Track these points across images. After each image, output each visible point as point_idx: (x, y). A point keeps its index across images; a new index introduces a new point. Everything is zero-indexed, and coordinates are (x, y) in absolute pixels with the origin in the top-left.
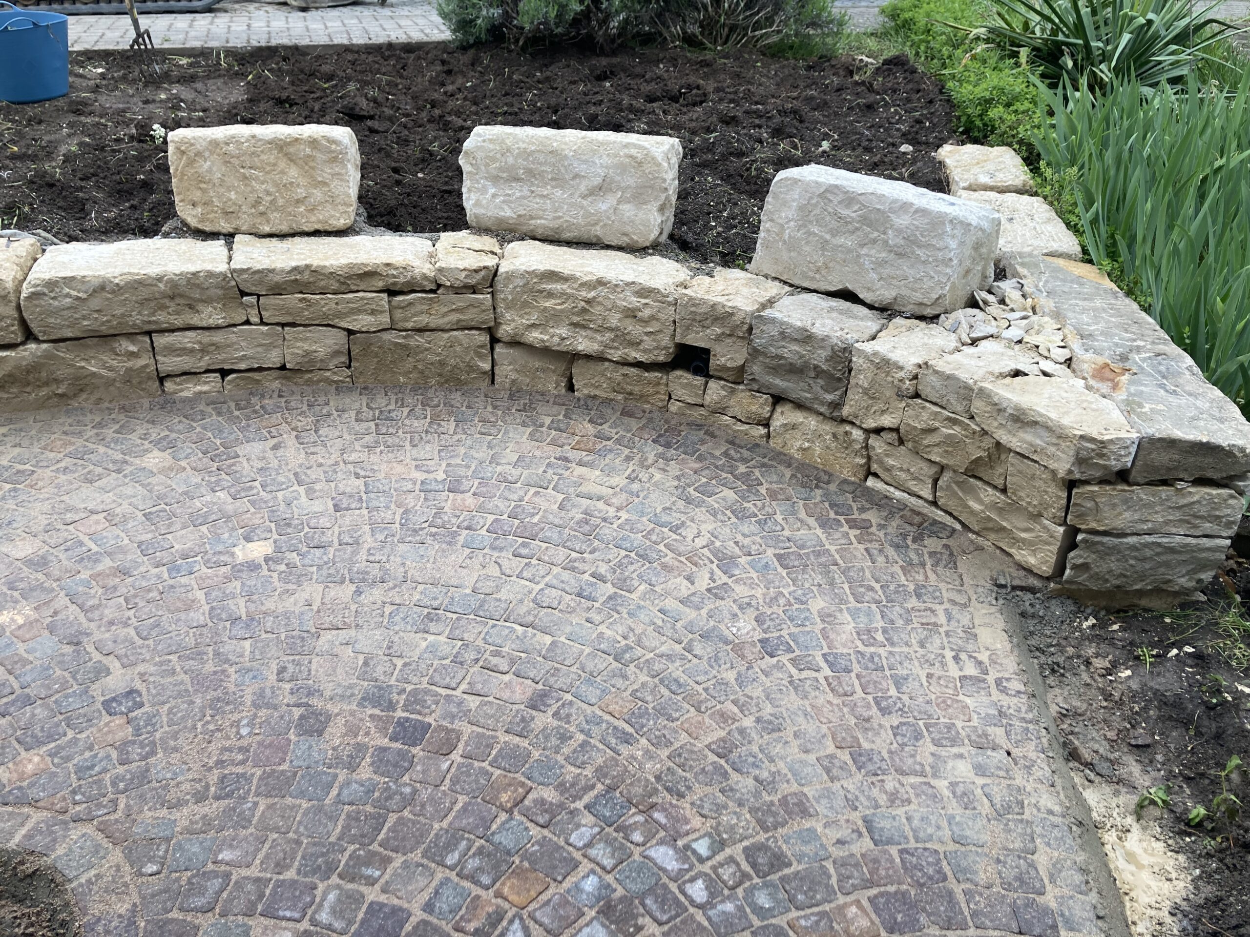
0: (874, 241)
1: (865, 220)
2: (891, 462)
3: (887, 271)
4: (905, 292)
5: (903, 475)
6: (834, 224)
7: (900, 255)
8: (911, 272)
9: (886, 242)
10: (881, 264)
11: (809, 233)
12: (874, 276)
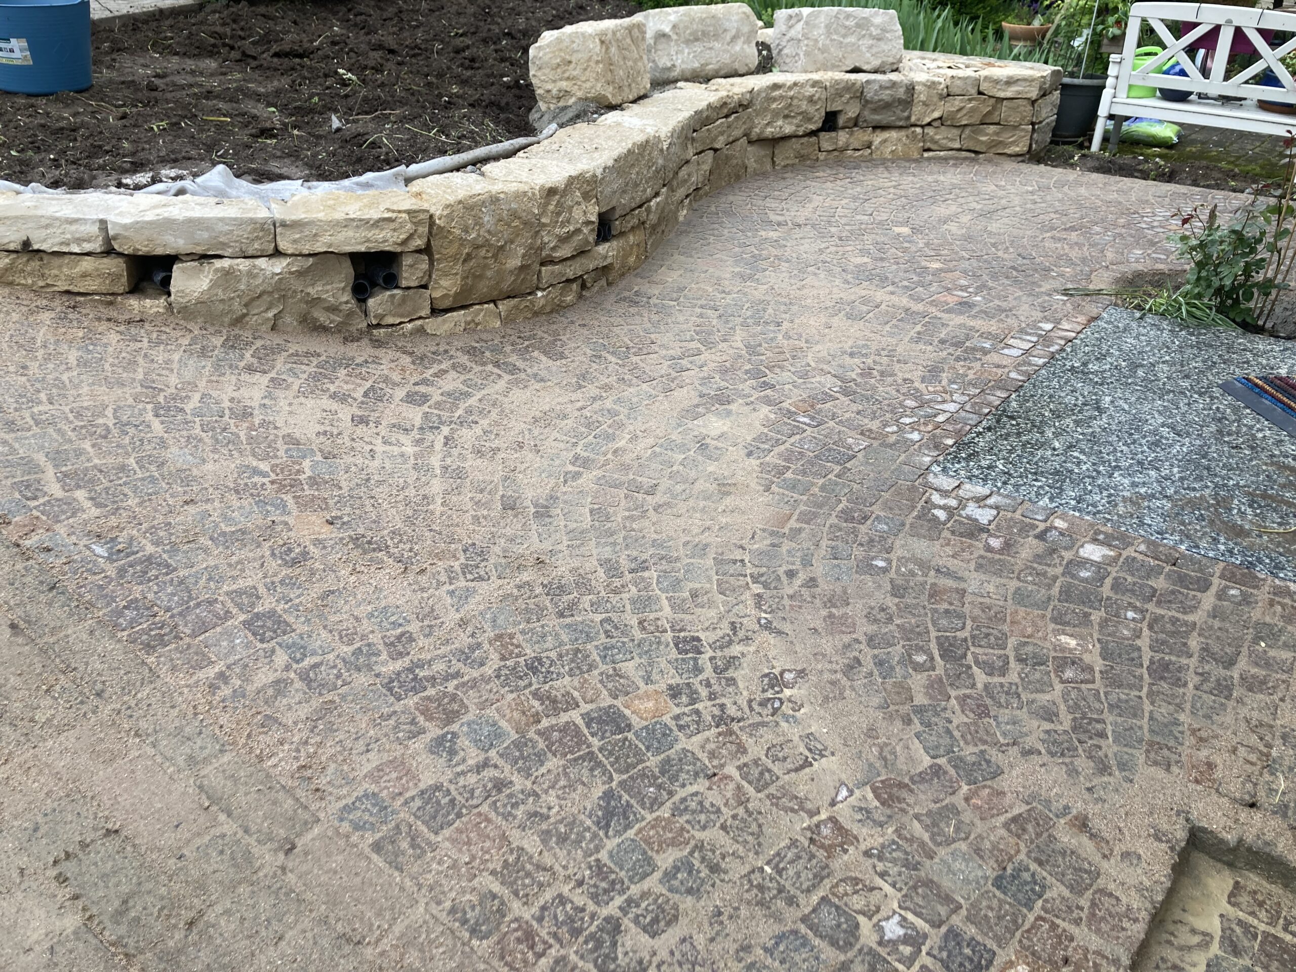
0: (864, 36)
1: (858, 25)
2: (937, 137)
3: (874, 50)
4: (885, 59)
5: (944, 141)
6: (843, 31)
7: (879, 39)
8: (886, 48)
9: (871, 35)
10: (871, 47)
11: (832, 40)
12: (868, 55)
